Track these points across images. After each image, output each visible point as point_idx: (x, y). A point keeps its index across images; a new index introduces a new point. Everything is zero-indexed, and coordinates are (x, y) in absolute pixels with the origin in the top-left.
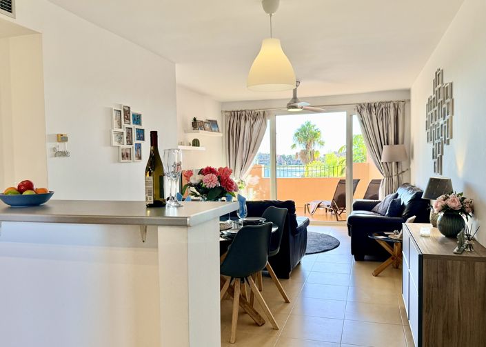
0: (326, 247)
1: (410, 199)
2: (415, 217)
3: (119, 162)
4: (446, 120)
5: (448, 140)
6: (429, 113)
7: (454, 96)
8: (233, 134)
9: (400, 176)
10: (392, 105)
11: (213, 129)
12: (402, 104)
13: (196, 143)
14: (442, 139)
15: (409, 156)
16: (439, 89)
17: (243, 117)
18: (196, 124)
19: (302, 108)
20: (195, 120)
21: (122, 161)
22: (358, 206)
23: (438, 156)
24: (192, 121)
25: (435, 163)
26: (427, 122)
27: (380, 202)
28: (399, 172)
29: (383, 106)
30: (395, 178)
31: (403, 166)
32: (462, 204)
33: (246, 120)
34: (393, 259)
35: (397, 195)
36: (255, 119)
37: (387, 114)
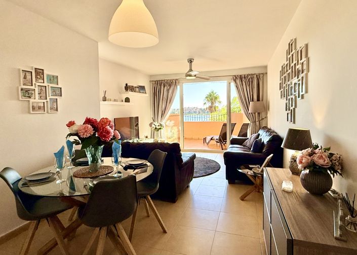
0: (210, 171)
1: (268, 140)
2: (272, 155)
3: (29, 113)
4: (300, 78)
5: (303, 95)
6: (283, 77)
7: (309, 55)
8: (156, 95)
9: (261, 121)
10: (255, 76)
11: (142, 91)
12: (261, 75)
13: (127, 100)
14: (295, 95)
15: (266, 108)
16: (293, 55)
17: (163, 84)
18: (127, 88)
19: (195, 76)
20: (127, 85)
21: (32, 112)
22: (234, 142)
23: (291, 108)
24: (124, 85)
25: (288, 114)
26: (280, 84)
27: (248, 139)
28: (260, 119)
29: (249, 77)
30: (257, 123)
31: (263, 115)
32: (331, 161)
33: (164, 86)
34: (256, 187)
35: (259, 135)
36: (170, 86)
37: (252, 82)
